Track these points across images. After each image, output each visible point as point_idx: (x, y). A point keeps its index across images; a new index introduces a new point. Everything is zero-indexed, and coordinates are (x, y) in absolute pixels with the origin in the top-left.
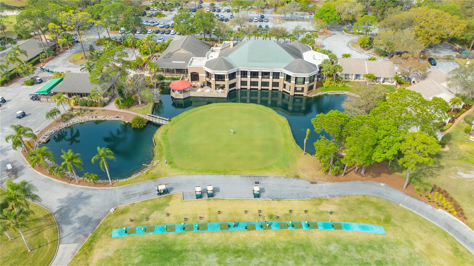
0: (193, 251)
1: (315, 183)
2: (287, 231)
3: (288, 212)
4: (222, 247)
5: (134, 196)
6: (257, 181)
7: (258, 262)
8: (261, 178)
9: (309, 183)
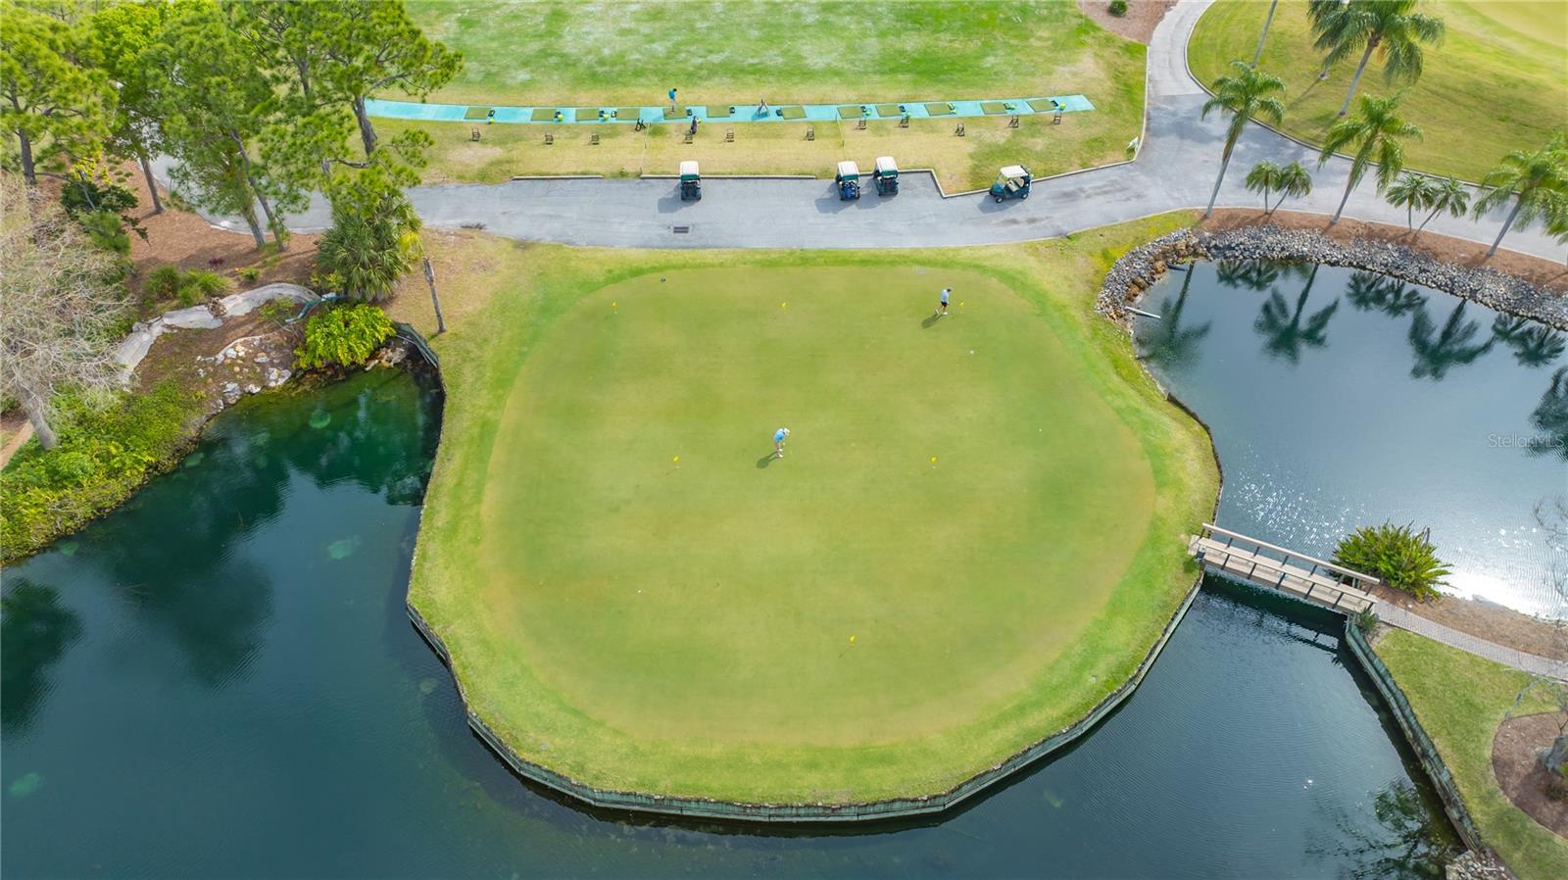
0: (866, 73)
1: (467, 227)
2: (624, 104)
3: (603, 142)
4: (796, 79)
5: (1099, 188)
6: (680, 236)
7: (709, 58)
8: (662, 245)
9: (490, 229)
